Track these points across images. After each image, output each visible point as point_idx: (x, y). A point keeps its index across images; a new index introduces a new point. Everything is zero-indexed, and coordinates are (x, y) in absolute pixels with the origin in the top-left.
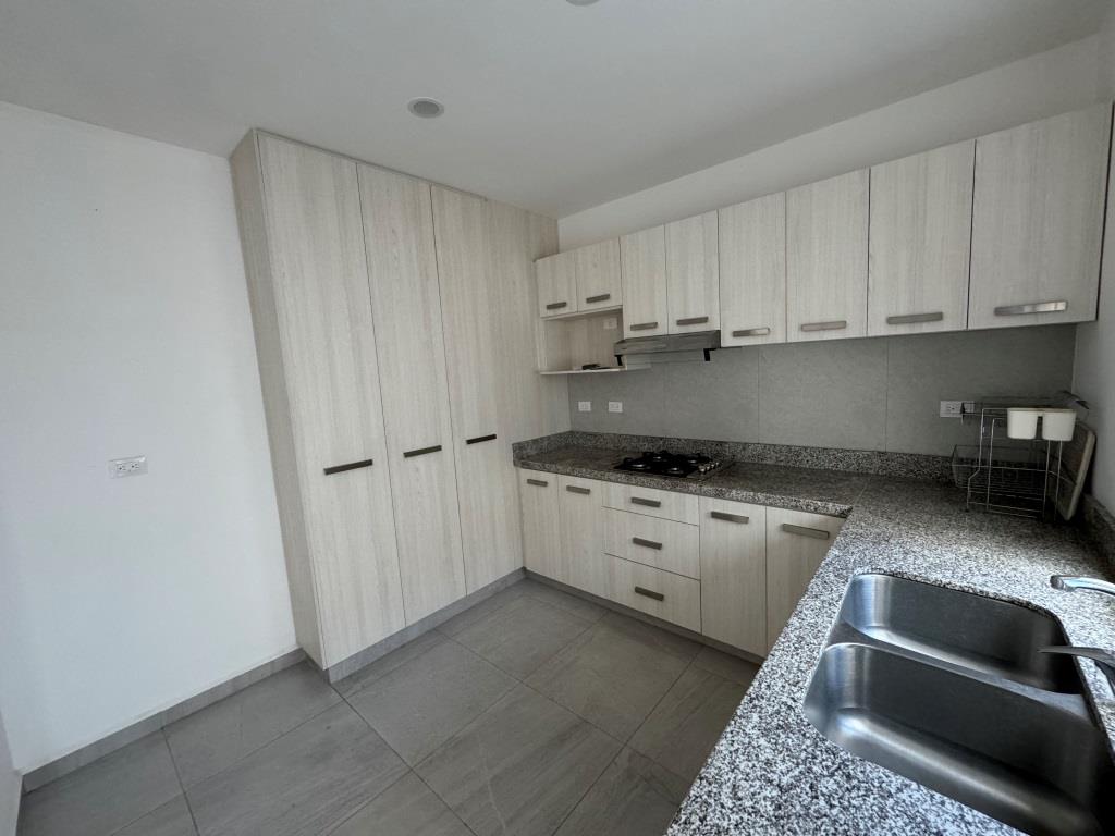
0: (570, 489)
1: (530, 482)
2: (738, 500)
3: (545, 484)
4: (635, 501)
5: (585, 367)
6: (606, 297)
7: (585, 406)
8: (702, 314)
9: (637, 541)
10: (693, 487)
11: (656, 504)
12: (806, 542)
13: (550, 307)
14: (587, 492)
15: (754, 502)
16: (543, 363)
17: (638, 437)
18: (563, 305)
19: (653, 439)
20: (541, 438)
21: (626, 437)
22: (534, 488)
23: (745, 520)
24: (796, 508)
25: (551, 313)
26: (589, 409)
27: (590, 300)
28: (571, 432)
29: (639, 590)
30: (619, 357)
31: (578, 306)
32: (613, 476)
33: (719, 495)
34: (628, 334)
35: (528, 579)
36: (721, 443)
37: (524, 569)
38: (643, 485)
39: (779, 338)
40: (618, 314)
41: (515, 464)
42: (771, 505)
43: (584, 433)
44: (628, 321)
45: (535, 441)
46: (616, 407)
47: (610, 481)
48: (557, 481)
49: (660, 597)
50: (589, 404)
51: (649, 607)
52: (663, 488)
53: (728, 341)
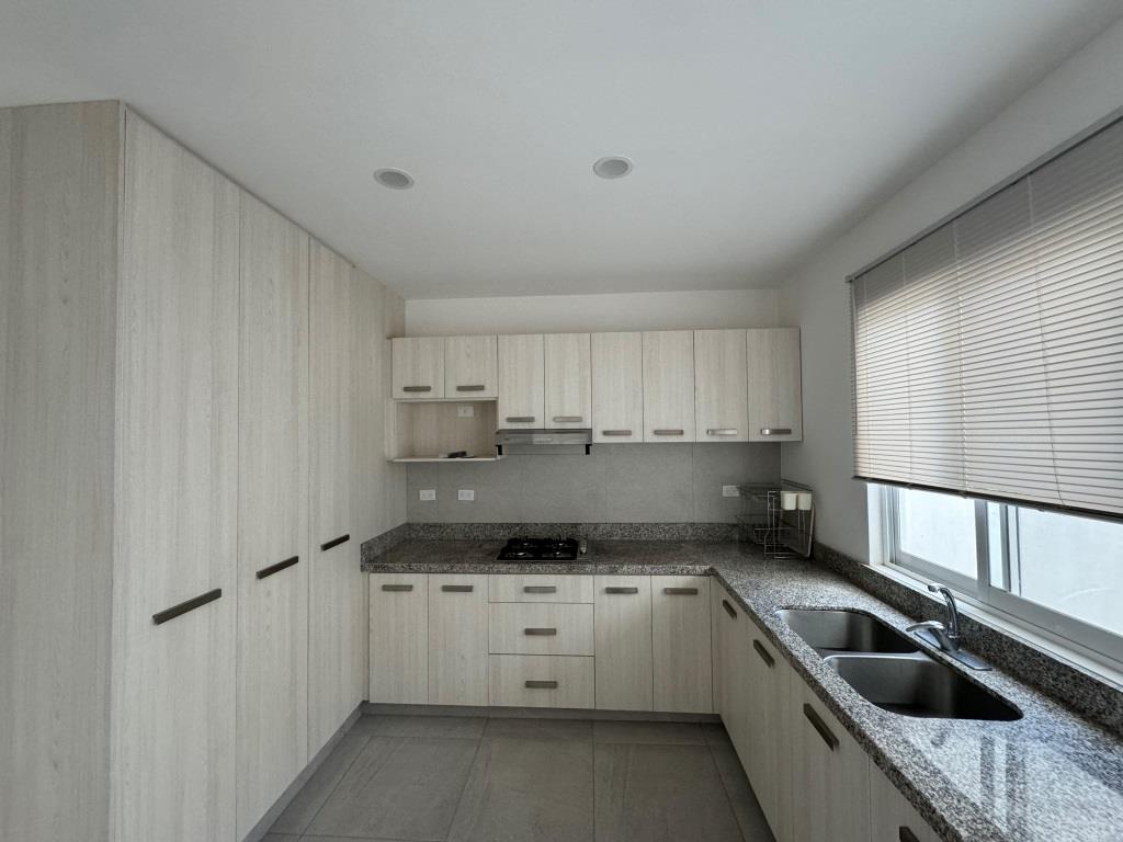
0: (446, 589)
1: (386, 588)
2: (629, 574)
3: (409, 588)
4: (527, 590)
5: (453, 456)
6: (481, 388)
7: (428, 495)
8: (577, 414)
9: (529, 632)
10: (589, 567)
11: (551, 590)
12: (682, 598)
13: (407, 389)
14: (469, 589)
15: (642, 573)
16: (392, 449)
17: (493, 526)
18: (427, 389)
19: (509, 526)
20: (386, 533)
21: (479, 525)
22: (392, 595)
23: (635, 591)
24: (673, 573)
25: (409, 395)
26: (434, 498)
27: (460, 389)
28: (408, 524)
29: (529, 685)
30: (500, 447)
31: (444, 390)
32: (503, 567)
33: (613, 572)
34: (503, 425)
35: (369, 715)
36: (575, 526)
37: (365, 703)
38: (538, 573)
39: (636, 438)
40: (489, 407)
41: (363, 569)
42: (655, 574)
43: (427, 524)
44: (506, 411)
45: (380, 538)
46: (466, 495)
47: (499, 573)
48: (425, 584)
49: (553, 685)
50: (433, 492)
51: (542, 699)
52: (559, 573)
53: (598, 438)
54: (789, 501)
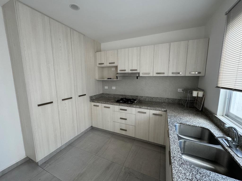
0: (105, 107)
1: (94, 105)
2: (144, 109)
3: (98, 106)
4: (121, 109)
5: (108, 79)
6: (114, 63)
7: (106, 87)
8: (136, 69)
9: (121, 118)
10: (134, 106)
11: (126, 110)
12: (157, 117)
13: (99, 64)
14: (109, 108)
15: (147, 109)
16: (97, 77)
17: (119, 95)
18: (103, 64)
19: (122, 95)
20: (96, 95)
21: (116, 95)
22: (95, 107)
23: (145, 113)
24: (156, 110)
25: (100, 65)
26: (107, 88)
27: (110, 63)
28: (103, 93)
29: (121, 129)
30: (117, 77)
31: (106, 64)
32: (116, 104)
33: (140, 108)
34: (119, 72)
35: (93, 129)
37: (92, 126)
38: (123, 106)
40: (116, 67)
41: (90, 101)
42: (151, 109)
43: (106, 94)
44: (119, 68)
45: (95, 96)
46: (114, 88)
47: (115, 105)
48: (101, 105)
49: (126, 130)
50: (107, 87)
51: (123, 133)
52: (128, 106)
53: (141, 75)
54: (195, 94)
